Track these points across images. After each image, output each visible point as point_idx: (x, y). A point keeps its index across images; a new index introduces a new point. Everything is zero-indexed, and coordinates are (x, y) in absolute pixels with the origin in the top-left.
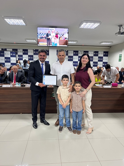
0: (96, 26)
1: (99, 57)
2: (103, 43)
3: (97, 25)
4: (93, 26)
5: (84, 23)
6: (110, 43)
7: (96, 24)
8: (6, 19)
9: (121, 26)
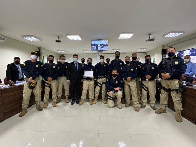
0: (131, 37)
2: (140, 50)
4: (129, 36)
5: (121, 35)
6: (145, 50)
7: (130, 34)
8: (68, 36)
9: (150, 35)
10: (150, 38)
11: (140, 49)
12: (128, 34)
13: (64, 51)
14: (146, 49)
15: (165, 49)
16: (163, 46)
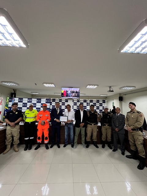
1: (100, 104)
3: (96, 87)
5: (89, 86)
8: (44, 84)
9: (110, 87)
10: (110, 89)
11: (102, 95)
12: (93, 86)
13: (37, 93)
14: (107, 95)
15: (121, 96)
16: (120, 94)
